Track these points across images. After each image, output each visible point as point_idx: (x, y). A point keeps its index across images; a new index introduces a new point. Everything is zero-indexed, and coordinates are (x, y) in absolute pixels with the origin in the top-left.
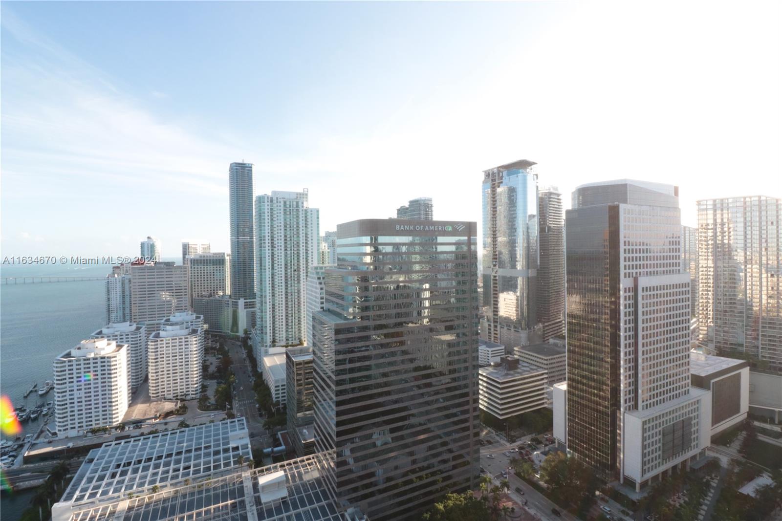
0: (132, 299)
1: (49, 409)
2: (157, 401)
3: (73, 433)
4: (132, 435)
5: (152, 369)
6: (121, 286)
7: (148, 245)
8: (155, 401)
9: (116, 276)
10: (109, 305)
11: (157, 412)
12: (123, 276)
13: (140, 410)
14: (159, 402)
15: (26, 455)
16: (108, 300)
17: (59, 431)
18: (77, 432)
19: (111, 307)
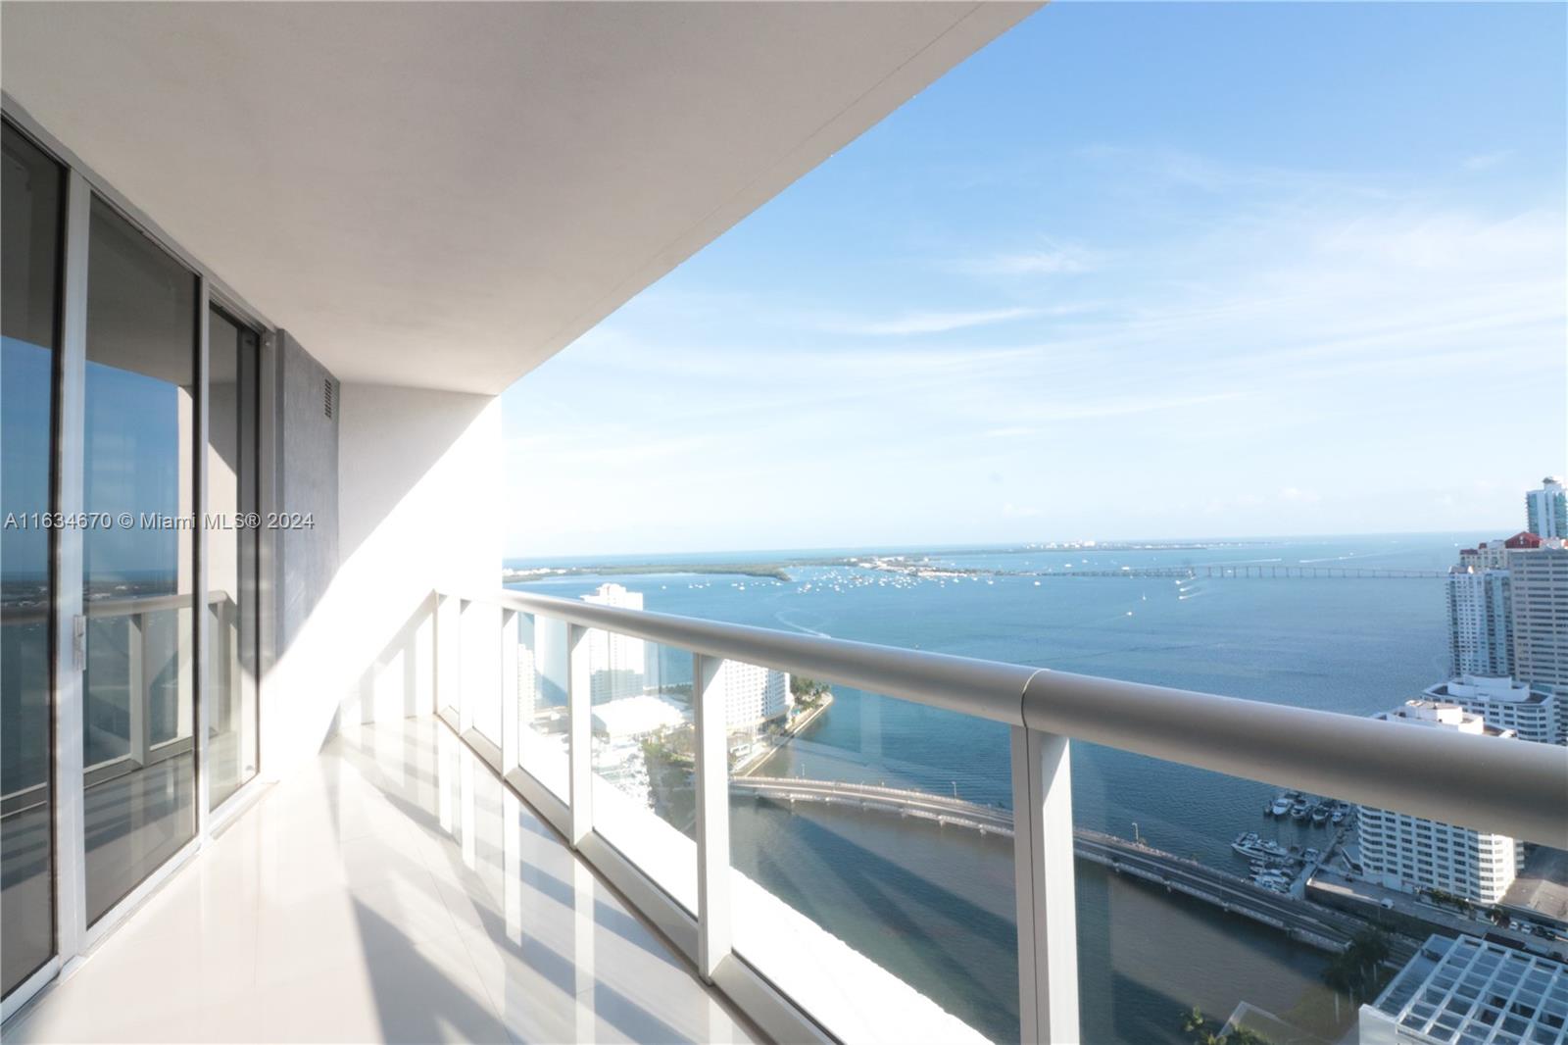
0: (1515, 627)
1: (1344, 815)
3: (1393, 882)
4: (1528, 945)
6: (1483, 594)
7: (1546, 499)
9: (1470, 570)
10: (1456, 633)
12: (1489, 571)
15: (1308, 883)
16: (1455, 621)
17: (1366, 865)
18: (1403, 882)
19: (1460, 639)
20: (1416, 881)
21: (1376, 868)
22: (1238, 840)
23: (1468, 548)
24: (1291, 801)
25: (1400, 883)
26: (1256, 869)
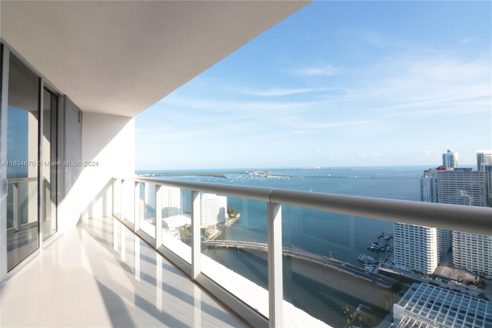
0: (439, 193)
1: (390, 248)
2: (459, 269)
3: (403, 268)
4: (441, 285)
5: (455, 245)
6: (430, 183)
7: (448, 155)
8: (458, 269)
9: (427, 176)
10: (422, 195)
11: (460, 277)
12: (432, 177)
13: (445, 271)
14: (461, 271)
15: (380, 269)
16: (422, 192)
17: (396, 263)
18: (406, 268)
19: (423, 197)
20: (410, 267)
21: (399, 264)
22: (360, 256)
23: (426, 170)
24: (375, 244)
25: (405, 268)
26: (365, 265)
